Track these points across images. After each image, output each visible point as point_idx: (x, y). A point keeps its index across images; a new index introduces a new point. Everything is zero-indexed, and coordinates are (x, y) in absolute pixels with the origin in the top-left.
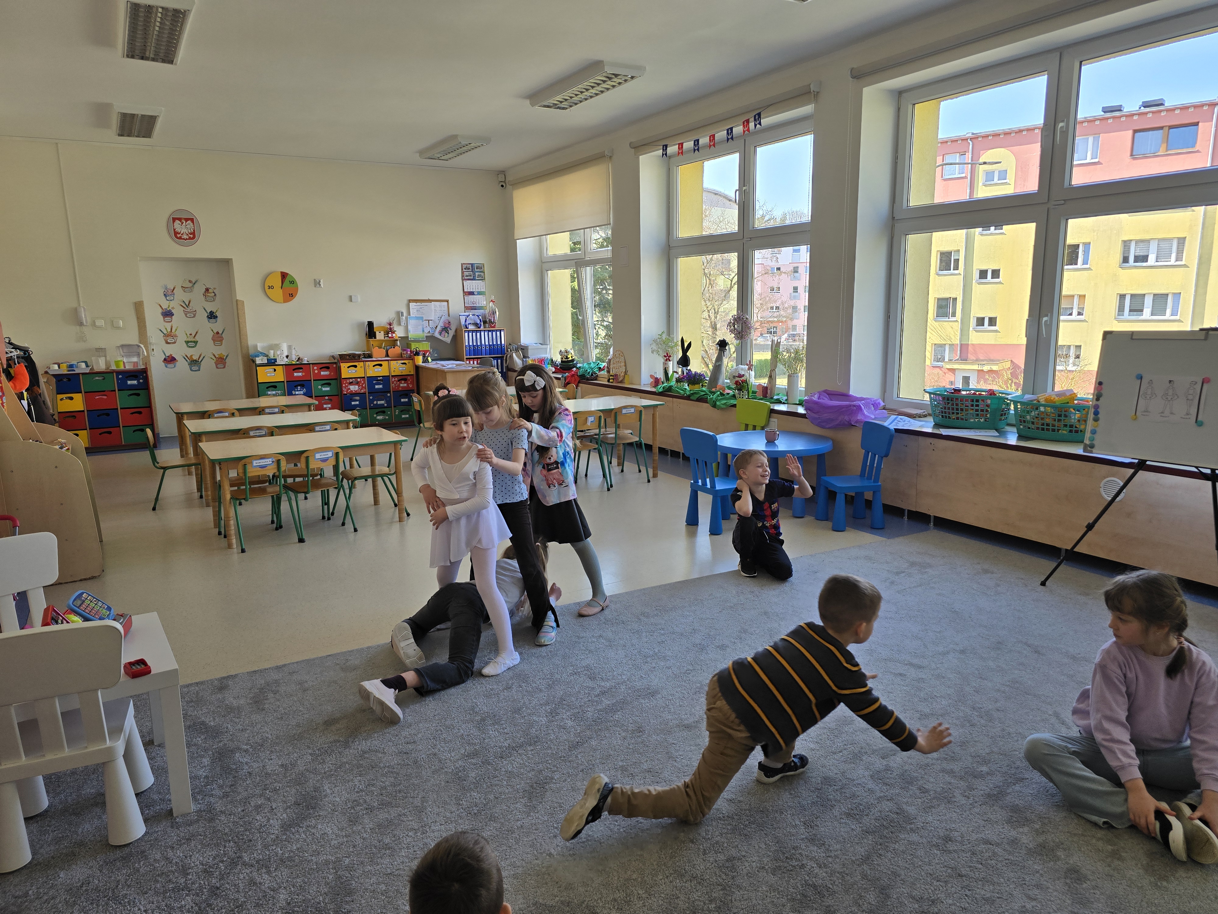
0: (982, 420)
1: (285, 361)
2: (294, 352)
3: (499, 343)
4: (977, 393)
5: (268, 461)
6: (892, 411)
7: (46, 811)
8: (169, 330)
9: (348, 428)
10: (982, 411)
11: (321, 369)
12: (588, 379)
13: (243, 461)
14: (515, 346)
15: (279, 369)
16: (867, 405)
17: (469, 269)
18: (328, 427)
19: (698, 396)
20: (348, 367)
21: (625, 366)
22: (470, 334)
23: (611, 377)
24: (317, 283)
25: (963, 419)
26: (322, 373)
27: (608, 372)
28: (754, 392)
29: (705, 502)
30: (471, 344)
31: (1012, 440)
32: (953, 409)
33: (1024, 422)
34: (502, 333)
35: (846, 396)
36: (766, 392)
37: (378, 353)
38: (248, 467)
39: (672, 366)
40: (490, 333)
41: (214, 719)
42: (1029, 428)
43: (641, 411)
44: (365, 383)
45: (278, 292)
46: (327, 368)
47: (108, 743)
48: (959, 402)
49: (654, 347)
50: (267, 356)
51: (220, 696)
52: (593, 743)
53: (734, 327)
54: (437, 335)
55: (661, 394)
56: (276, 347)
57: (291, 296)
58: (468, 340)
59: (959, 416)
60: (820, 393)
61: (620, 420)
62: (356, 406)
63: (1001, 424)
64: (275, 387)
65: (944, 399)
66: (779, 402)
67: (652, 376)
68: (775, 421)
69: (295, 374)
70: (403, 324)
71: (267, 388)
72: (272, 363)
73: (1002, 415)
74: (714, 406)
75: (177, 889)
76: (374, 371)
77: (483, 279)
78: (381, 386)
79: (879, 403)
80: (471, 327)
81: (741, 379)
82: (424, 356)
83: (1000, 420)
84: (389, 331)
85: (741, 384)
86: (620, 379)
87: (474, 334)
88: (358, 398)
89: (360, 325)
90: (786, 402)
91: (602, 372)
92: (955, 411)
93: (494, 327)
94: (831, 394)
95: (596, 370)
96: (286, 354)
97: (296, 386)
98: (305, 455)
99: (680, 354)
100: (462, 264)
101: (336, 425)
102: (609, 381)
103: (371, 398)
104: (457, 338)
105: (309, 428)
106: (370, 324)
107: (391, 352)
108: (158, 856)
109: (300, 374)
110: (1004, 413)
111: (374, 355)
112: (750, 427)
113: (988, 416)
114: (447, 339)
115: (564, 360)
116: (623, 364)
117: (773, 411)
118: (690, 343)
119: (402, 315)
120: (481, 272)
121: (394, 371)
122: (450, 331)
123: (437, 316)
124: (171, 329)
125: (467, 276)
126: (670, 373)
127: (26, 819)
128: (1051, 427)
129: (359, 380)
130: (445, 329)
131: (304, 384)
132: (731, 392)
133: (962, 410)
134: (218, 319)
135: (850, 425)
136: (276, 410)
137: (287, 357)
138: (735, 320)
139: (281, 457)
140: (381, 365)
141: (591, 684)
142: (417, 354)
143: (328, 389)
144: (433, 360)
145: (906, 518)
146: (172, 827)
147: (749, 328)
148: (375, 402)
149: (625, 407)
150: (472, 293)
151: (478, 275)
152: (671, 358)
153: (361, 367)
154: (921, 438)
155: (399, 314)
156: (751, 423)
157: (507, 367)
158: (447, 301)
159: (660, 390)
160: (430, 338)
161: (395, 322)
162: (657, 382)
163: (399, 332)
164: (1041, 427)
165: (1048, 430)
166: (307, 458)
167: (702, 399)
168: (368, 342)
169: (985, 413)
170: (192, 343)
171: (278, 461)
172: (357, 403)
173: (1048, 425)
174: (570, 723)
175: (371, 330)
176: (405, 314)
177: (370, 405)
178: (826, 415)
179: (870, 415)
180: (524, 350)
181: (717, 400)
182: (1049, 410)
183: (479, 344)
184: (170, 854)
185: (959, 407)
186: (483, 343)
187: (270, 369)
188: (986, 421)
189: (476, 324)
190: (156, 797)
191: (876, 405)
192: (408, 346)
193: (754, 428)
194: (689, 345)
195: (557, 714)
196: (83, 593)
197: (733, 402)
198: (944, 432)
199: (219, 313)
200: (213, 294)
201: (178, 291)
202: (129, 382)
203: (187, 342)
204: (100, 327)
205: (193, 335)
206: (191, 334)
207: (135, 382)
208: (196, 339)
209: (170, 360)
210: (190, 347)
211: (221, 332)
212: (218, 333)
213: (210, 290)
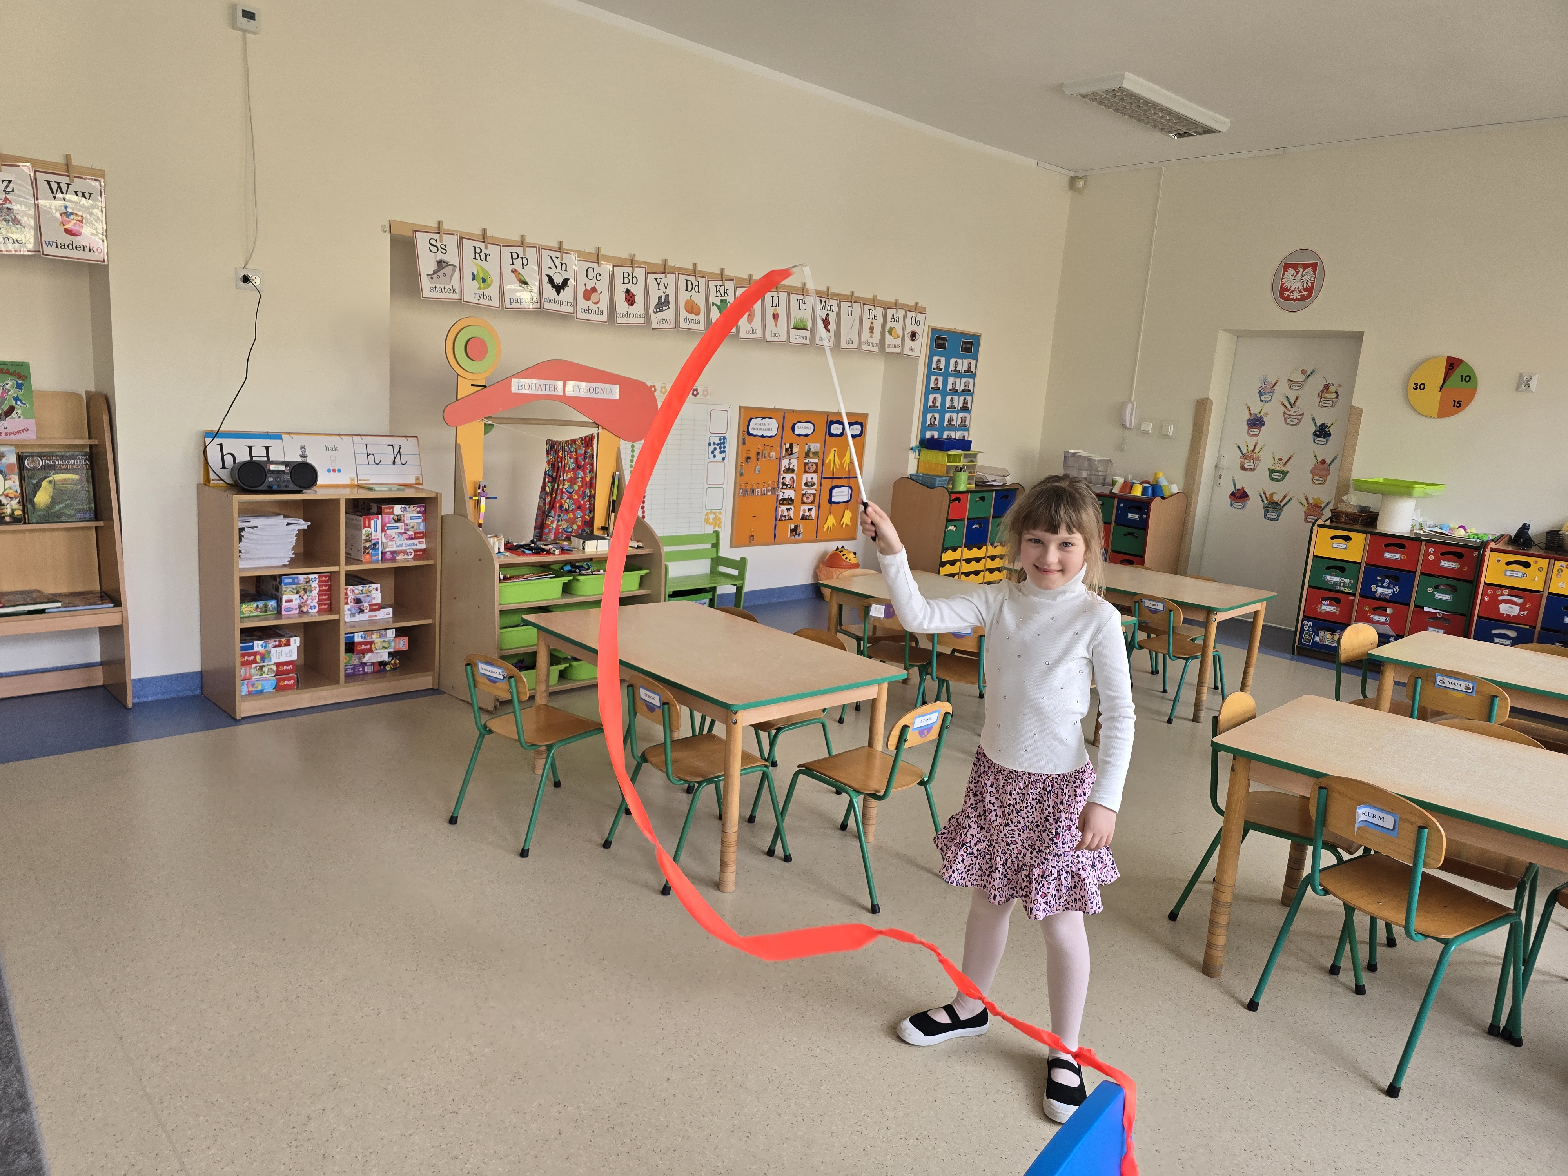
8: (1251, 449)
11: (1442, 554)
15: (1358, 539)
20: (1508, 564)
24: (1523, 383)
26: (1443, 564)
44: (1539, 602)
45: (1433, 396)
46: (1458, 556)
57: (1455, 405)
64: (1342, 570)
69: (1387, 555)
71: (1328, 568)
109: (1396, 556)
124: (1255, 448)
131: (1398, 576)
134: (1331, 438)
137: (1415, 522)
153: (1542, 569)
170: (1278, 474)
187: (1340, 535)
199: (1332, 430)
200: (1335, 395)
201: (1282, 389)
202: (1130, 515)
203: (1271, 471)
204: (1146, 433)
205: (1284, 461)
206: (1280, 459)
207: (1137, 517)
208: (1287, 468)
209: (1239, 496)
210: (1274, 480)
211: (1328, 462)
212: (1323, 462)
213: (1332, 389)
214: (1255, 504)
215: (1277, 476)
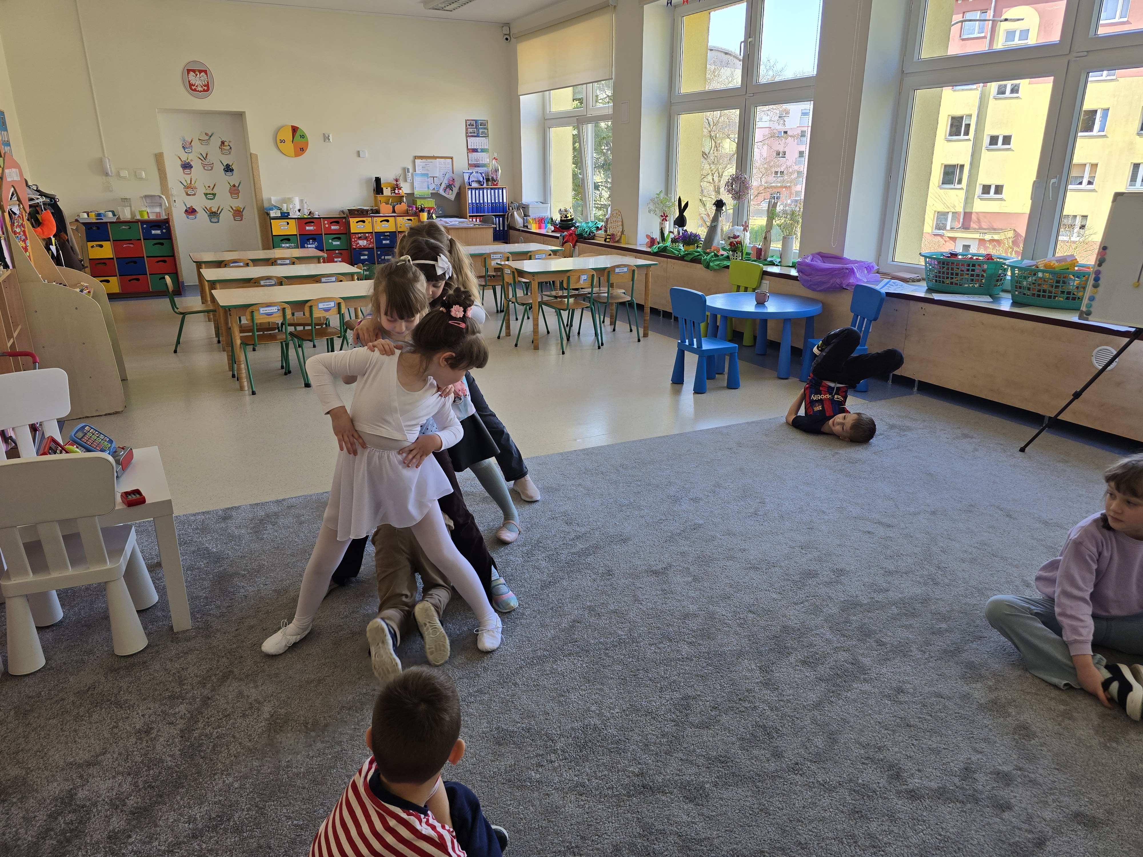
0: (976, 286)
1: (297, 215)
2: (305, 206)
3: (501, 201)
4: (975, 258)
5: (274, 309)
6: (885, 274)
7: (61, 622)
8: (189, 182)
9: (353, 280)
10: (978, 275)
11: (331, 223)
12: (585, 238)
13: (250, 309)
14: (516, 204)
15: (292, 222)
16: (860, 268)
17: (473, 125)
18: (333, 279)
19: (692, 257)
20: (357, 222)
21: (623, 225)
22: (474, 191)
23: (608, 237)
24: (326, 138)
25: (956, 284)
26: (333, 227)
27: (606, 231)
28: (747, 254)
29: (691, 361)
30: (474, 201)
31: (1006, 305)
32: (948, 274)
33: (1020, 287)
34: (504, 191)
35: (839, 259)
36: (760, 254)
37: (385, 209)
38: (255, 314)
39: (669, 226)
40: (492, 191)
41: (217, 546)
42: (1024, 294)
43: (634, 271)
44: (373, 238)
45: (289, 147)
46: (337, 222)
47: (109, 565)
48: (955, 267)
49: (652, 207)
50: (280, 209)
51: (223, 525)
52: (565, 583)
53: (732, 186)
54: (441, 192)
55: (655, 254)
56: (288, 201)
57: (301, 150)
58: (471, 197)
59: (954, 280)
60: (813, 256)
61: (613, 279)
62: (365, 260)
63: (996, 290)
64: (289, 240)
65: (939, 263)
66: (772, 264)
67: (648, 236)
68: (766, 283)
69: (307, 228)
70: (408, 181)
71: (281, 241)
72: (285, 216)
73: (997, 281)
74: (708, 267)
75: (172, 697)
76: (381, 227)
77: (486, 136)
78: (388, 242)
79: (873, 267)
80: (475, 185)
81: (736, 240)
82: (429, 213)
83: (996, 285)
84: (396, 187)
85: (735, 246)
86: (617, 239)
87: (477, 191)
88: (366, 253)
89: (368, 180)
90: (780, 264)
91: (600, 232)
92: (950, 276)
93: (496, 185)
94: (824, 257)
95: (593, 229)
96: (298, 207)
97: (308, 240)
98: (309, 304)
99: (677, 214)
100: (466, 121)
101: (341, 277)
102: (605, 241)
103: (379, 253)
104: (460, 196)
105: (315, 279)
106: (378, 180)
107: (397, 208)
108: (158, 667)
109: (312, 228)
110: (1000, 279)
111: (382, 210)
112: (742, 289)
113: (983, 281)
114: (451, 196)
115: (563, 219)
116: (620, 223)
117: (765, 273)
118: (687, 202)
119: (408, 172)
120: (485, 128)
121: (400, 227)
122: (454, 189)
123: (442, 173)
124: (191, 181)
125: (471, 133)
126: (666, 233)
127: (39, 629)
128: (1047, 294)
129: (367, 235)
130: (450, 186)
131: (315, 238)
132: (725, 254)
133: (957, 274)
134: (234, 172)
135: (841, 288)
136: (288, 262)
137: (299, 210)
138: (733, 179)
139: (286, 306)
140: (388, 221)
141: (567, 528)
142: (422, 210)
143: (338, 243)
144: (437, 217)
145: (890, 382)
146: (172, 642)
147: (747, 188)
148: (383, 257)
149: (618, 266)
150: (475, 150)
151: (482, 132)
152: (667, 218)
153: (369, 222)
154: (912, 303)
155: (405, 170)
156: (743, 285)
157: (509, 225)
158: (452, 158)
159: (655, 251)
160: (435, 195)
161: (401, 178)
162: (652, 242)
163: (405, 189)
164: (1036, 293)
165: (1044, 296)
166: (311, 307)
167: (696, 260)
168: (375, 197)
169: (980, 278)
171: (284, 309)
172: (366, 257)
173: (1044, 291)
174: (544, 564)
175: (378, 187)
176: (411, 171)
177: (378, 261)
178: (817, 277)
179: (862, 278)
180: (524, 209)
181: (710, 261)
182: (1047, 275)
183: (481, 202)
184: (169, 665)
185: (954, 272)
186: (486, 201)
187: (283, 222)
188: (980, 286)
189: (479, 182)
190: (159, 614)
191: (869, 268)
192: (414, 202)
193: (746, 289)
194: (687, 205)
195: (533, 555)
196: (86, 426)
197: (726, 263)
198: (937, 297)
199: (233, 167)
200: (229, 147)
201: (196, 144)
202: (153, 232)
203: (206, 194)
204: (124, 178)
205: (212, 187)
206: (209, 187)
207: (159, 232)
208: (215, 191)
209: (191, 211)
210: (209, 199)
211: (237, 185)
212: (234, 186)
213: (226, 144)
214: (202, 216)
215: (209, 196)
